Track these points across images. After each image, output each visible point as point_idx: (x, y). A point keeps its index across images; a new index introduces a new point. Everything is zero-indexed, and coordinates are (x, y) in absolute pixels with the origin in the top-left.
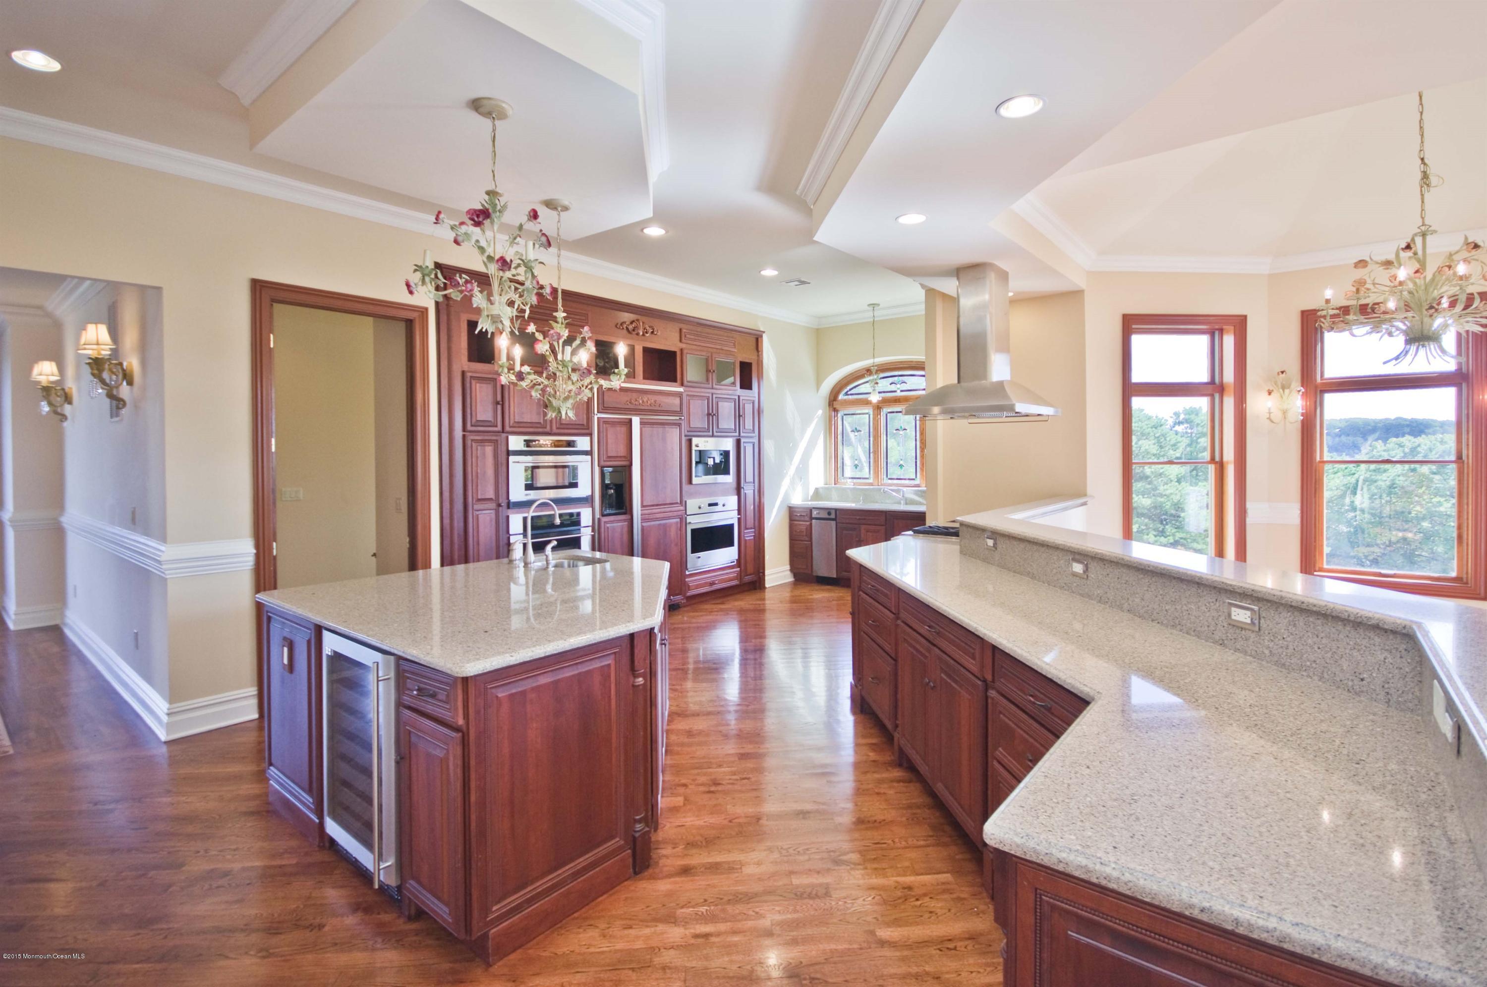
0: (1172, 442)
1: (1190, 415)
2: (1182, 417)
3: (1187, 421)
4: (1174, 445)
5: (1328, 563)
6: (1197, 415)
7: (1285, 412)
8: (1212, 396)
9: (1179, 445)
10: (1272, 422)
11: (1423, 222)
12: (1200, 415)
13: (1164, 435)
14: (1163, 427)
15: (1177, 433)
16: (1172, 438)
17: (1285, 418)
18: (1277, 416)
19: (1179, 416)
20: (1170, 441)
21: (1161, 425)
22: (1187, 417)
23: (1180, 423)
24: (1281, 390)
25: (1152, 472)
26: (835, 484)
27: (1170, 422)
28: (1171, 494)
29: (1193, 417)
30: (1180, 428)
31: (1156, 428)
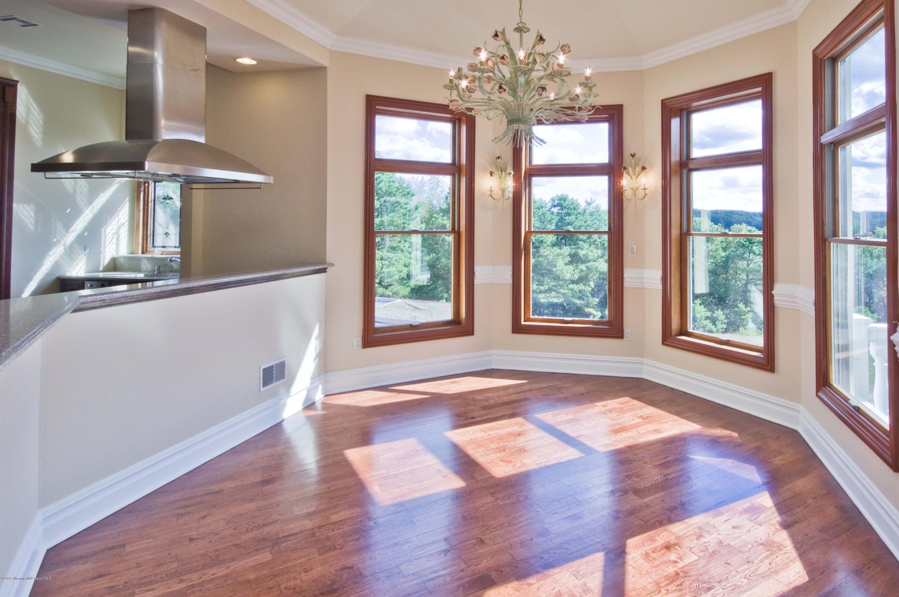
0: (549, 219)
1: (560, 200)
2: (556, 202)
3: (558, 205)
4: (550, 221)
5: (533, 315)
6: (565, 201)
7: (503, 191)
8: (453, 175)
9: (553, 221)
10: (494, 199)
11: (521, 20)
12: (566, 201)
13: (543, 214)
14: (543, 208)
15: (552, 213)
16: (548, 216)
17: (503, 195)
18: (497, 193)
19: (554, 202)
20: (547, 218)
21: (542, 207)
22: (559, 202)
23: (555, 206)
24: (500, 172)
25: (536, 240)
26: (143, 253)
27: (550, 205)
28: (547, 255)
29: (562, 202)
30: (555, 210)
31: (539, 209)
